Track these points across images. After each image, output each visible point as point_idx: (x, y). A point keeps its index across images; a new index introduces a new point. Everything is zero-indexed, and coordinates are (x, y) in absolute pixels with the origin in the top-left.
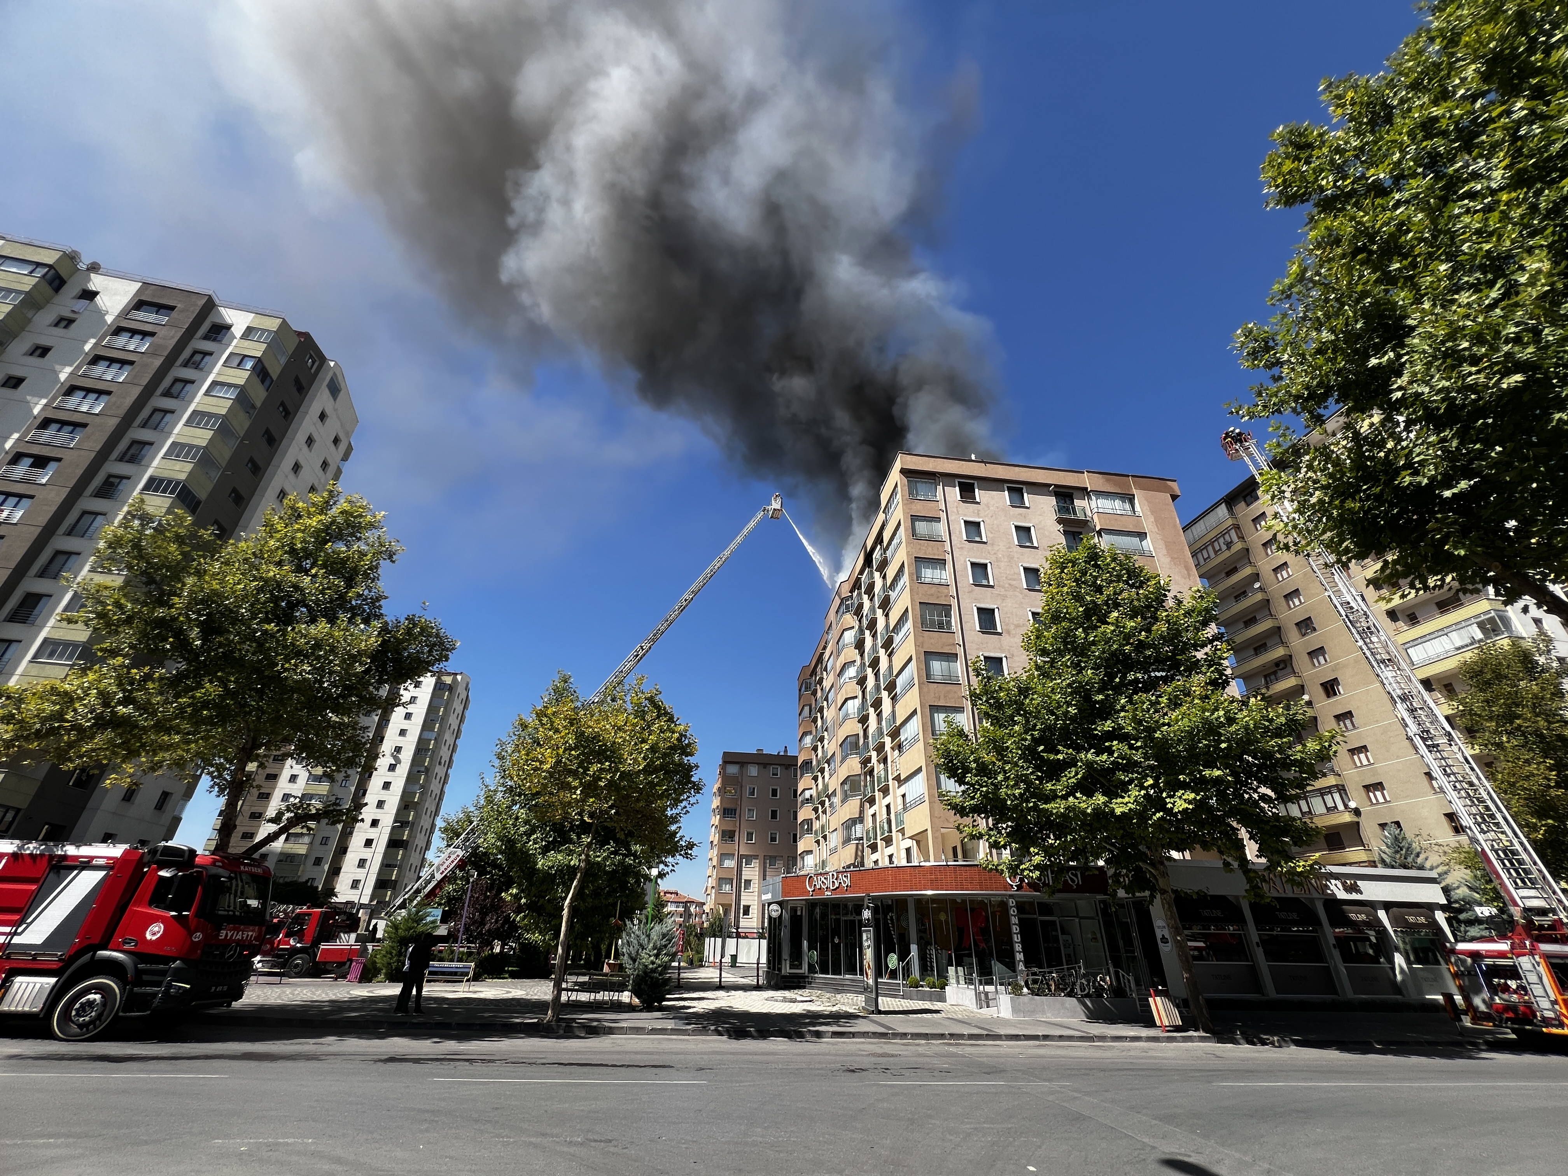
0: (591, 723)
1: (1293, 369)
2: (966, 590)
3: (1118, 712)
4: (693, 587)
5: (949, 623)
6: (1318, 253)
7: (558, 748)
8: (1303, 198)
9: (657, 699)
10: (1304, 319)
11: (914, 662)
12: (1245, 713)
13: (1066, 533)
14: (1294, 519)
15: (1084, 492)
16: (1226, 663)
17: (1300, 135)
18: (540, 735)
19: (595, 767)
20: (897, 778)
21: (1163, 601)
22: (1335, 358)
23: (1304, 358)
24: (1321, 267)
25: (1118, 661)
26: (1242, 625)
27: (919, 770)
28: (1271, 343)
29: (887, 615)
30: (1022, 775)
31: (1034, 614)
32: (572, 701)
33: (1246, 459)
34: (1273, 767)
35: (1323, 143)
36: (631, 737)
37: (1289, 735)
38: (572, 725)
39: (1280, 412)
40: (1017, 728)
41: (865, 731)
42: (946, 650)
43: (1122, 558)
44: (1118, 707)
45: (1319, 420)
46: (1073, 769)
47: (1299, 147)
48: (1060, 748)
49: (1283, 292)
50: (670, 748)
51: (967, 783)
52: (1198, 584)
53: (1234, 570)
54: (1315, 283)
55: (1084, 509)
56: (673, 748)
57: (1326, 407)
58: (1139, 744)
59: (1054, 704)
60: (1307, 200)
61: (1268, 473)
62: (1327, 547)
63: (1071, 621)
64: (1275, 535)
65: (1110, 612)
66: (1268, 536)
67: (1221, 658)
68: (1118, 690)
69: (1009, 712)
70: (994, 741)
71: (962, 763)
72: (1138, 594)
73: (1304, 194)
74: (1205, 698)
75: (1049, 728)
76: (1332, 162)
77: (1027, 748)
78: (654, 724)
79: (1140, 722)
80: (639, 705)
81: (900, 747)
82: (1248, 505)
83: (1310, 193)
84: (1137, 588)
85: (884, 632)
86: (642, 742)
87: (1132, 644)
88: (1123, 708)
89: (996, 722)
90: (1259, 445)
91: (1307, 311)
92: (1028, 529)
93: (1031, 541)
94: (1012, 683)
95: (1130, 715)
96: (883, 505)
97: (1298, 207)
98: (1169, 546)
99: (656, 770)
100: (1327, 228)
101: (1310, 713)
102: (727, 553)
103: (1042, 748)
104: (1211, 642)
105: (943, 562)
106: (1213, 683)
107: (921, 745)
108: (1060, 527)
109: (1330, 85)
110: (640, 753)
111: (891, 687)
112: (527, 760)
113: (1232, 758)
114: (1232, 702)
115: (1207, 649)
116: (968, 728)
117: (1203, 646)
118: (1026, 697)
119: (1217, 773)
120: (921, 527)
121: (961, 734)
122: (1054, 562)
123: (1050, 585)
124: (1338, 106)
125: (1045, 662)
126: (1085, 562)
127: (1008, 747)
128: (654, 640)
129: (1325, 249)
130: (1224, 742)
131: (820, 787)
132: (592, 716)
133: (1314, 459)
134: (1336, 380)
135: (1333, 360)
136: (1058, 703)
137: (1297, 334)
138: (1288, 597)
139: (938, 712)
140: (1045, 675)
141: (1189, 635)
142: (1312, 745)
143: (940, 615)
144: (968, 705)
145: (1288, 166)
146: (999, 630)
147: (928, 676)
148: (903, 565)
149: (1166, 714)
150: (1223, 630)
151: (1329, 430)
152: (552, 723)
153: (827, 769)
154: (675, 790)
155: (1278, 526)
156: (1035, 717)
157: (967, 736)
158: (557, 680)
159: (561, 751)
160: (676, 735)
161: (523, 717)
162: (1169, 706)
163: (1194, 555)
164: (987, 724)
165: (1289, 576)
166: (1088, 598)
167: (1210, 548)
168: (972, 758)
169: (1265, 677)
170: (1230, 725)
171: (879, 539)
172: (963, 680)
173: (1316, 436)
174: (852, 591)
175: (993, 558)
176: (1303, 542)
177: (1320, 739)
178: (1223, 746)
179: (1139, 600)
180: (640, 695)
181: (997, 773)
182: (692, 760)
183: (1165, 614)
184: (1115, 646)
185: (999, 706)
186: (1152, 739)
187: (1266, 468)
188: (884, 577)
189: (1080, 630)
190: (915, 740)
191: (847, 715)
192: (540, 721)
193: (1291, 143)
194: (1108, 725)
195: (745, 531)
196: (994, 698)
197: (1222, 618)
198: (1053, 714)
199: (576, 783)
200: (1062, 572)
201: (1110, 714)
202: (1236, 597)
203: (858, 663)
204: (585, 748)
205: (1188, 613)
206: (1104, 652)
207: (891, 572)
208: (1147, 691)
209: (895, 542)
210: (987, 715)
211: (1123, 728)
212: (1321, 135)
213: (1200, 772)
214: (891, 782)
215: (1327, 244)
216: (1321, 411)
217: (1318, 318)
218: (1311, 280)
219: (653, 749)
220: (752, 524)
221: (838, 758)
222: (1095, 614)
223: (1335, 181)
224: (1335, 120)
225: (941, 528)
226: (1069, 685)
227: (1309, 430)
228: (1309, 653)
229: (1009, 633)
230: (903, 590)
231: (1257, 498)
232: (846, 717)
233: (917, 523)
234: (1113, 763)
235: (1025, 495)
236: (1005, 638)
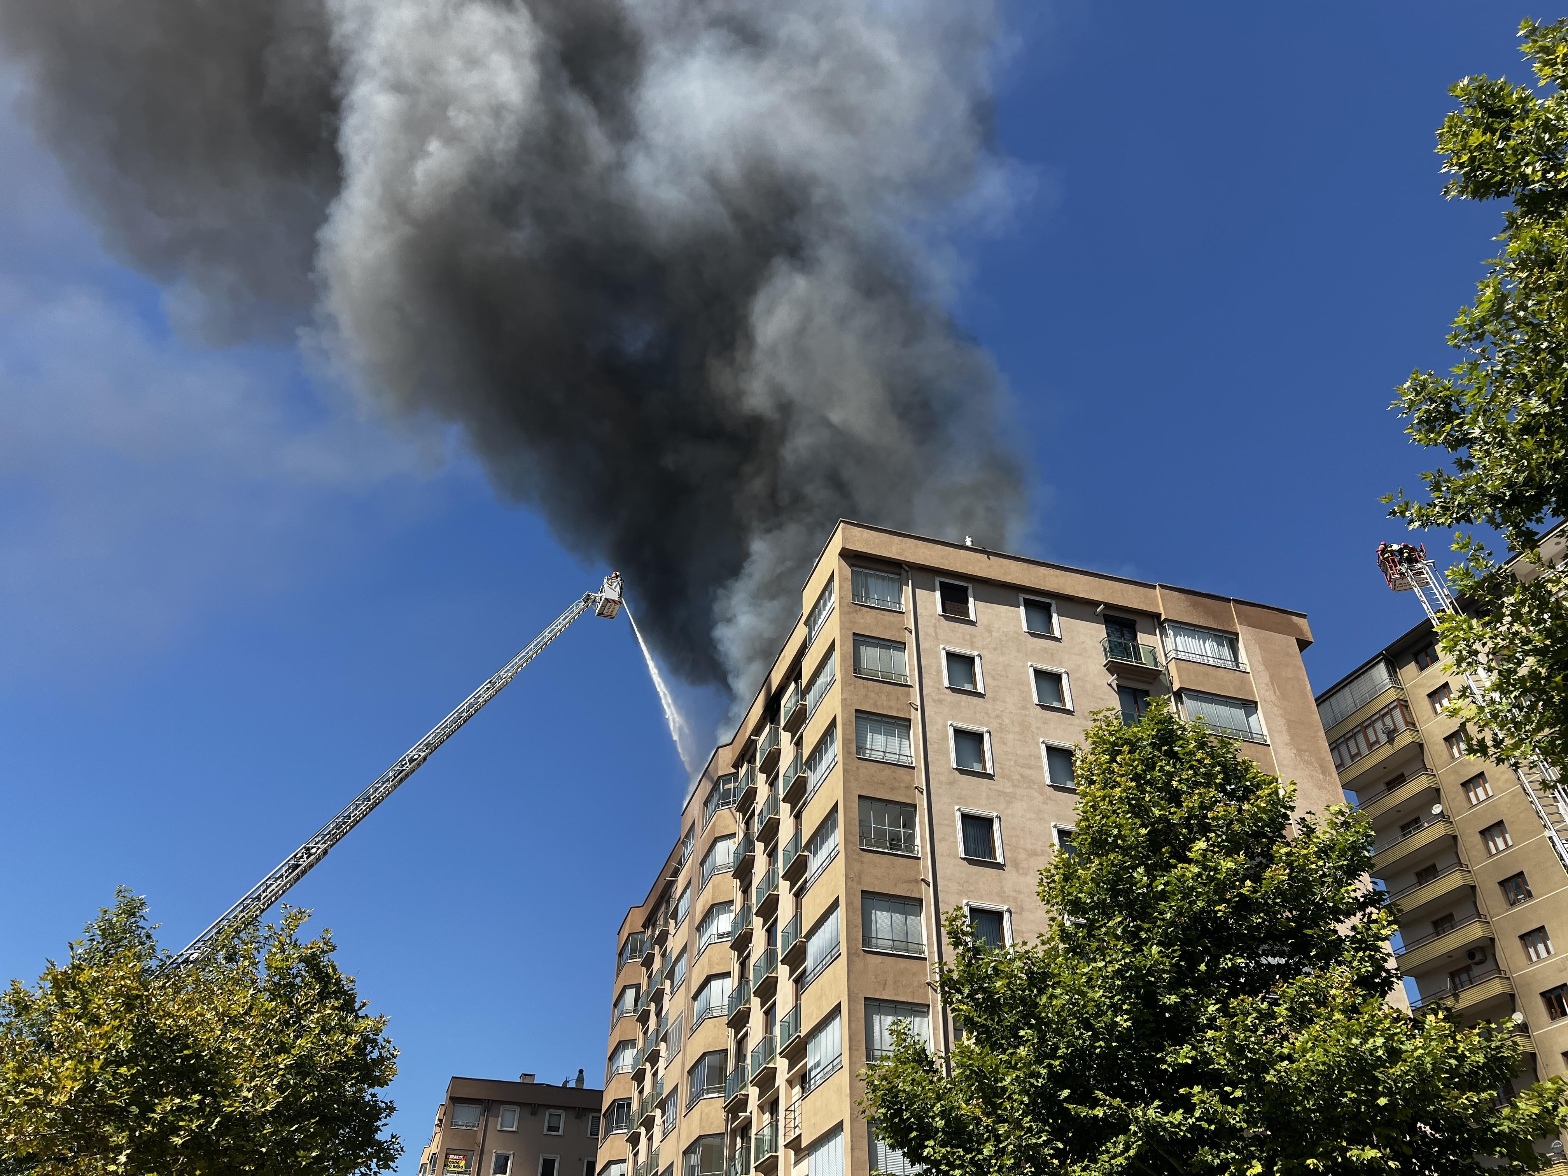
0: (172, 1007)
1: (1488, 453)
2: (943, 779)
3: (1203, 1029)
4: (429, 736)
5: (910, 838)
6: (1524, 275)
7: (90, 1059)
8: (1499, 189)
9: (324, 960)
10: (1504, 373)
11: (841, 912)
12: (1419, 1042)
13: (1121, 690)
14: (1493, 701)
15: (1154, 621)
16: (1386, 947)
17: (1493, 95)
18: (55, 1029)
19: (172, 1102)
20: (795, 1145)
21: (1283, 827)
22: (1551, 443)
23: (1503, 436)
24: (1528, 297)
25: (1205, 932)
26: (1414, 879)
27: (838, 1129)
28: (1455, 408)
29: (798, 817)
30: (1028, 1146)
31: (1062, 833)
32: (139, 958)
33: (1417, 590)
34: (1464, 1148)
35: (1526, 112)
36: (257, 1041)
37: (1491, 1087)
38: (129, 1008)
39: (1469, 520)
40: (1022, 1051)
41: (740, 1043)
42: (901, 890)
43: (1216, 743)
44: (1204, 1020)
45: (1530, 541)
46: (1121, 1138)
47: (1493, 112)
48: (1099, 1094)
49: (1471, 329)
50: (339, 1066)
51: (926, 1160)
52: (1340, 801)
53: (1397, 781)
54: (1519, 321)
55: (1153, 652)
56: (345, 1066)
57: (1539, 520)
58: (1238, 1093)
59: (1091, 1009)
60: (1505, 193)
61: (1451, 618)
62: (1545, 752)
63: (1125, 851)
64: (1463, 725)
65: (1193, 841)
66: (1454, 725)
67: (1378, 937)
68: (1204, 986)
69: (1010, 1018)
70: (980, 1075)
71: (920, 1119)
72: (1240, 810)
73: (1501, 183)
74: (1352, 1010)
75: (1080, 1055)
76: (1539, 141)
77: (1040, 1092)
78: (309, 1012)
79: (1239, 1051)
80: (283, 972)
81: (803, 1080)
82: (1422, 668)
83: (1509, 184)
84: (1239, 799)
85: (791, 848)
86: (278, 1052)
87: (1228, 901)
88: (1211, 1024)
89: (986, 1038)
90: (1437, 569)
91: (1507, 363)
92: (1057, 678)
93: (1061, 698)
94: (1018, 963)
95: (1222, 1035)
96: (806, 610)
97: (1490, 201)
98: (1294, 727)
99: (301, 1115)
100: (1532, 239)
101: (1523, 1045)
102: (506, 673)
103: (1066, 1093)
104: (1362, 906)
105: (905, 724)
106: (1364, 982)
107: (843, 1078)
108: (1112, 679)
109: (1533, 31)
110: (271, 1076)
111: (795, 958)
112: (17, 1082)
113: (1397, 1126)
114: (1397, 1020)
115: (1356, 920)
116: (934, 1046)
117: (1349, 913)
118: (1041, 992)
119: (1371, 1153)
120: (871, 656)
121: (921, 1058)
122: (1098, 741)
123: (1092, 782)
124: (1546, 63)
125: (1078, 926)
126: (1153, 745)
127: (1004, 1089)
128: (335, 838)
129: (1532, 270)
130: (1383, 1094)
131: (642, 1158)
132: (177, 992)
133: (1522, 603)
134: (1552, 478)
135: (1547, 445)
136: (1098, 1006)
137: (1494, 397)
138: (1488, 833)
139: (880, 1012)
140: (1077, 950)
141: (1326, 892)
142: (1527, 1107)
143: (894, 823)
144: (936, 1000)
145: (1477, 137)
146: (1000, 859)
147: (867, 939)
148: (833, 723)
149: (1285, 1038)
150: (1382, 886)
151: (1545, 557)
152: (86, 1002)
153: (658, 1121)
154: (336, 1160)
155: (1468, 710)
156: (1058, 1032)
157: (931, 1063)
158: (113, 910)
159: (96, 1066)
160: (354, 1039)
161: (23, 985)
162: (1290, 1023)
163: (1334, 747)
164: (969, 1041)
165: (1489, 798)
166: (1157, 812)
167: (1361, 738)
168: (937, 1108)
169: (1453, 975)
170: (1394, 1063)
171: (794, 672)
172: (930, 951)
173: (1524, 563)
174: (737, 765)
175: (994, 725)
176: (1508, 741)
177: (1540, 1095)
178: (1382, 1101)
179: (1241, 822)
180: (290, 950)
181: (981, 1142)
182: (382, 1094)
183: (1284, 851)
184: (1200, 904)
185: (992, 1006)
186: (1263, 1085)
187: (1450, 611)
188: (798, 744)
189: (1141, 870)
190: (834, 1067)
191: (708, 1009)
192: (60, 997)
193: (1481, 105)
194: (1185, 1055)
195: (547, 634)
196: (984, 990)
197: (1380, 863)
198: (1088, 1026)
199: (121, 1139)
200: (1113, 760)
201: (1188, 1032)
202: (1403, 828)
203: (738, 905)
204: (151, 1060)
205: (1324, 852)
206: (1180, 914)
207: (812, 734)
208: (1253, 992)
209: (822, 680)
210: (970, 1023)
211: (1211, 1061)
212: (1522, 100)
213: (1343, 1151)
214: (781, 1152)
215: (1535, 263)
216: (1532, 526)
217: (1524, 376)
218: (1513, 315)
219: (302, 1067)
220: (560, 623)
221: (683, 1098)
222: (1167, 842)
223: (1545, 172)
224: (1542, 83)
225: (906, 662)
226: (1119, 973)
227: (1513, 554)
228: (1522, 937)
229: (1016, 865)
230: (830, 770)
231: (1435, 659)
232: (706, 1014)
233: (863, 649)
234: (1192, 1128)
235: (1055, 616)
236: (1009, 875)
